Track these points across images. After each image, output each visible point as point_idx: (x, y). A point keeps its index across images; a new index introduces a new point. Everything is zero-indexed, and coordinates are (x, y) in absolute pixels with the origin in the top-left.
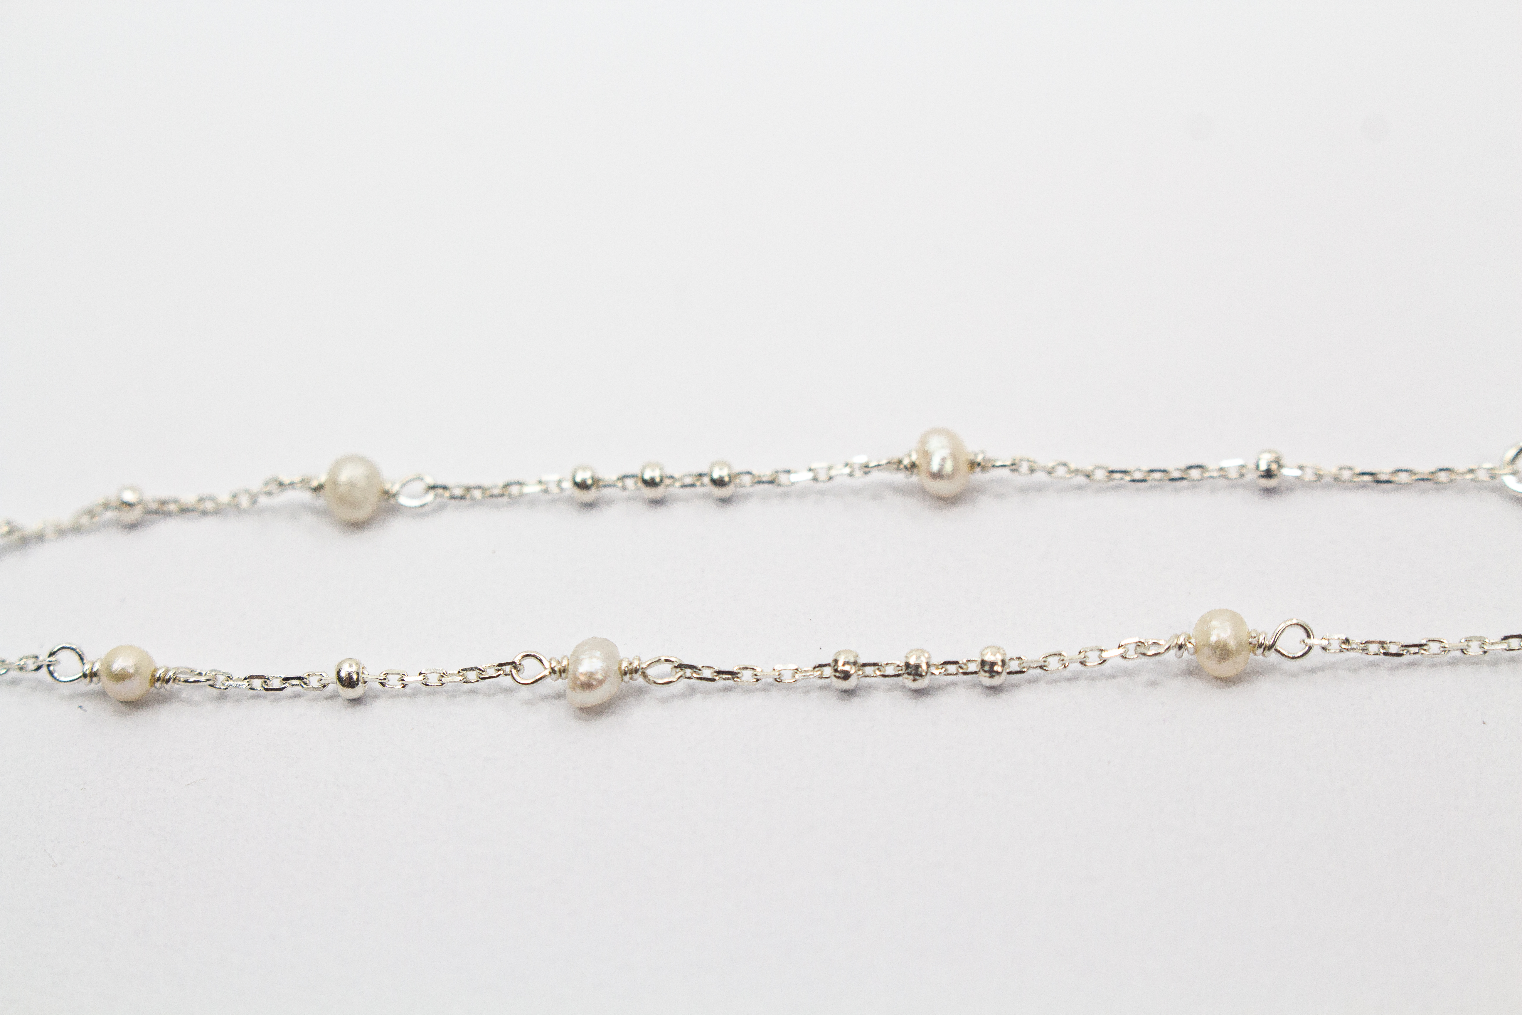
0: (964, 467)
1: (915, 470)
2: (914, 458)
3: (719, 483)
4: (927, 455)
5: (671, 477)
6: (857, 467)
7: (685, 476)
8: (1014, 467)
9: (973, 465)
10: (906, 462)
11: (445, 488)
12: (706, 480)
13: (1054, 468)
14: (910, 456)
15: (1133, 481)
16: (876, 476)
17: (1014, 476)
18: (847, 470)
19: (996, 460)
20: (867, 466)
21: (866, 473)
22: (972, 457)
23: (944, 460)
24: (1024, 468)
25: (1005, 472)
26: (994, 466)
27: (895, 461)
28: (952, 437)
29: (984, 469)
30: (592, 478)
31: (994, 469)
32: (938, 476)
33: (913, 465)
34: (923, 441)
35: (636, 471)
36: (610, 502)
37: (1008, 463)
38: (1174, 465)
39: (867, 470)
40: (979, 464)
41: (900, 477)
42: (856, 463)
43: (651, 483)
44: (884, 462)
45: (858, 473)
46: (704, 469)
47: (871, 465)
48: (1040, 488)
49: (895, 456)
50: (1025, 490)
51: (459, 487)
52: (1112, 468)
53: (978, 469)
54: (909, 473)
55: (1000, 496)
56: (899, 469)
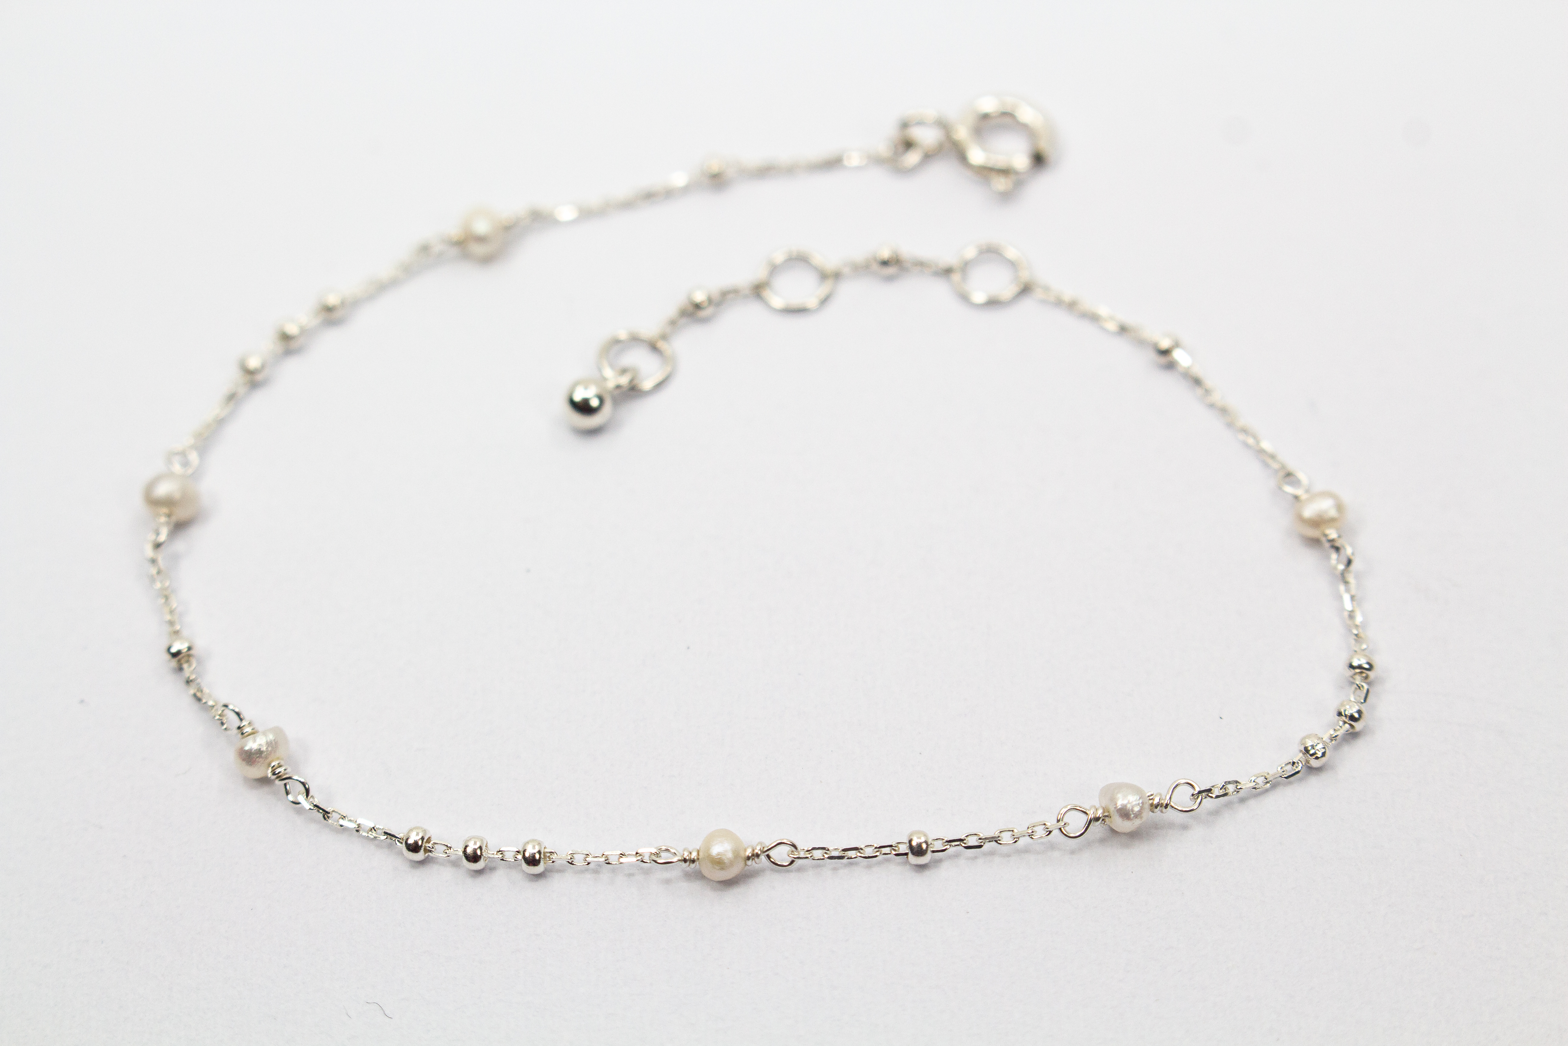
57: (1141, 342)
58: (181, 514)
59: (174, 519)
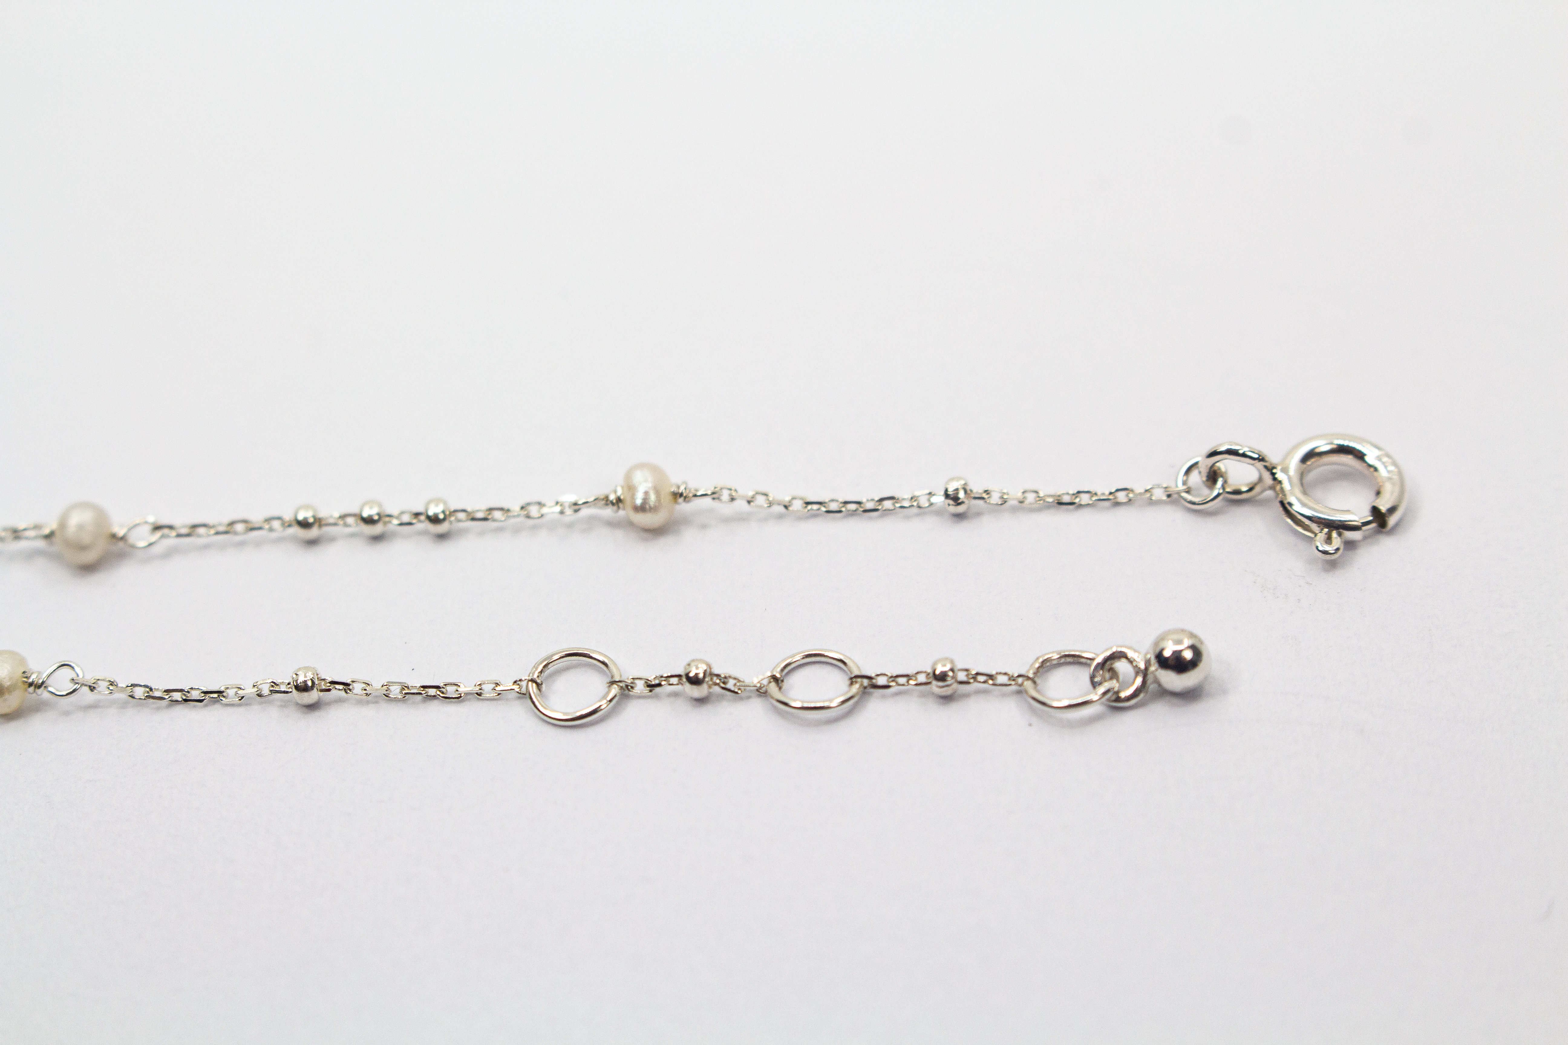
0: (666, 499)
1: (621, 505)
2: (619, 492)
3: (434, 520)
4: (631, 489)
5: (389, 516)
6: (567, 505)
7: (402, 513)
8: (715, 495)
9: (677, 496)
10: (612, 497)
11: (171, 527)
12: (422, 518)
13: (753, 497)
14: (615, 492)
15: (828, 512)
16: (585, 512)
17: (716, 504)
18: (558, 509)
19: (697, 490)
20: (575, 504)
21: (576, 511)
22: (674, 489)
23: (646, 493)
24: (725, 496)
25: (708, 501)
26: (695, 496)
27: (602, 497)
28: (655, 469)
29: (686, 499)
30: (314, 517)
31: (695, 498)
32: (642, 509)
33: (619, 500)
34: (628, 476)
35: (355, 510)
36: (332, 539)
37: (709, 492)
38: (868, 495)
39: (576, 507)
40: (681, 495)
41: (608, 512)
42: (566, 502)
43: (369, 521)
44: (592, 499)
45: (569, 511)
46: (420, 509)
47: (580, 502)
48: (741, 518)
49: (601, 492)
50: (727, 520)
51: (184, 526)
52: (808, 500)
53: (681, 500)
54: (615, 508)
55: (704, 527)
56: (607, 504)
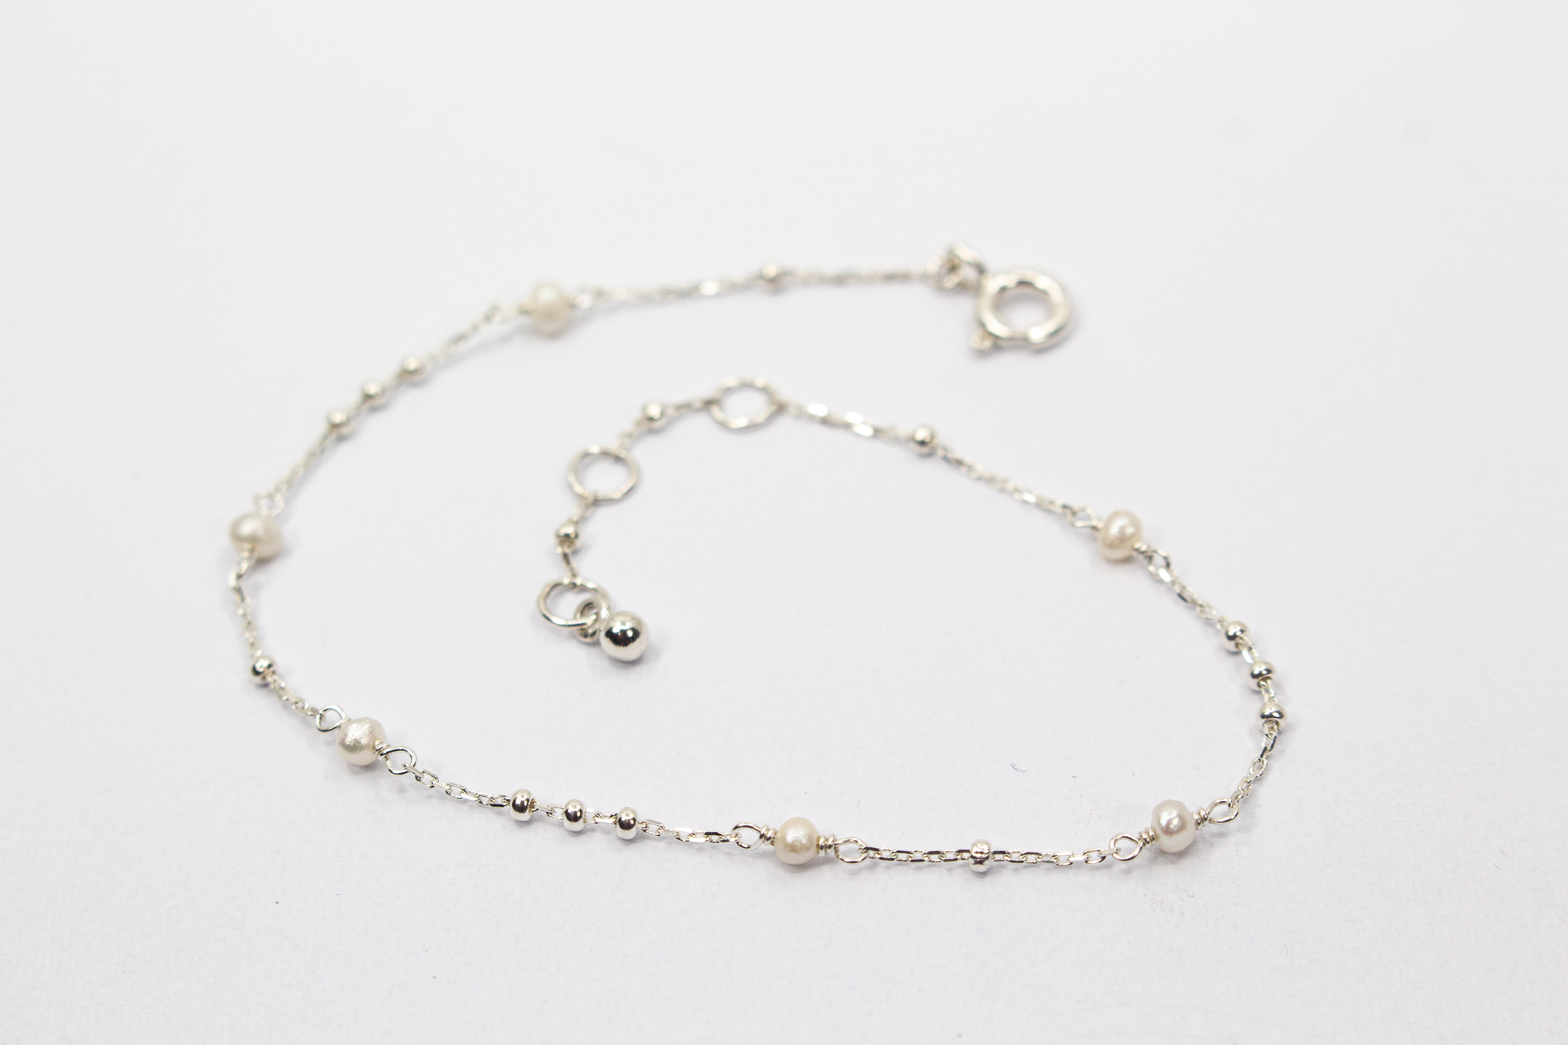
57: (897, 440)
58: (263, 551)
59: (256, 555)
